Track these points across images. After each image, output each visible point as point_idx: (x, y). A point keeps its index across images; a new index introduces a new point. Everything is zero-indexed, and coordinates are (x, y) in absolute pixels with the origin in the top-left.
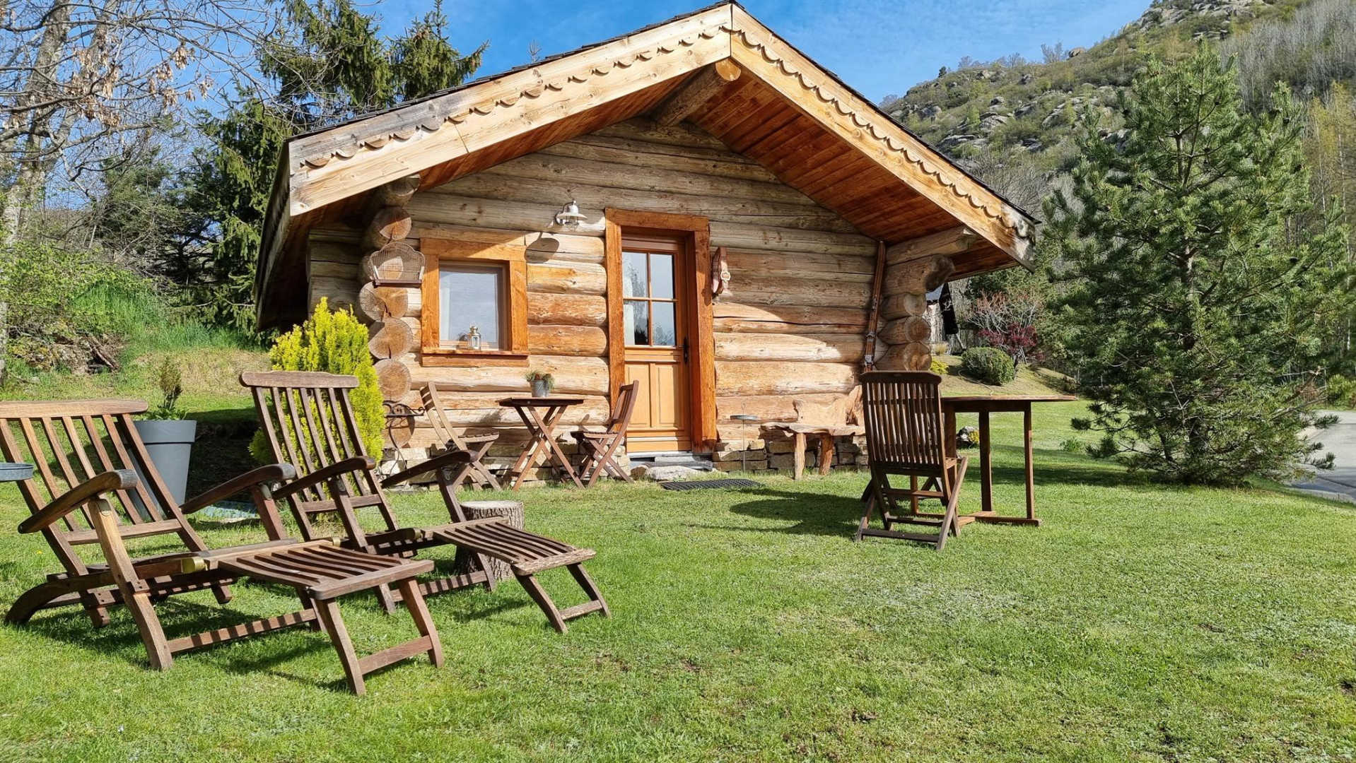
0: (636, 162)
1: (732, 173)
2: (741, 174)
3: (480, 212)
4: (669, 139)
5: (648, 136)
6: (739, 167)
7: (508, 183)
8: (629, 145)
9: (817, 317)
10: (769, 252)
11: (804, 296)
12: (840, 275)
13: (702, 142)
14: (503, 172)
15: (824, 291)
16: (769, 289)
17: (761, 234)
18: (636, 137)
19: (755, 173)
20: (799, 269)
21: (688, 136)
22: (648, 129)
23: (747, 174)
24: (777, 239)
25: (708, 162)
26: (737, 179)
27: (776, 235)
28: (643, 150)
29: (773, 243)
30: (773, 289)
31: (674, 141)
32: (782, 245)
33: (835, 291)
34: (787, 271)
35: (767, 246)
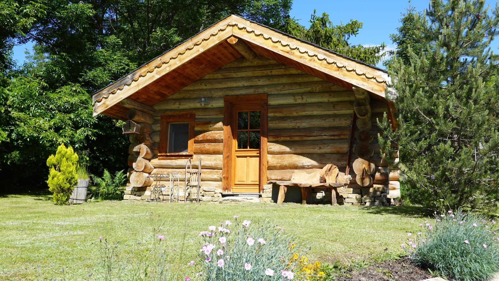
0: (237, 76)
1: (280, 73)
2: (285, 73)
3: (180, 104)
4: (252, 64)
5: (243, 65)
6: (282, 70)
7: (189, 92)
8: (234, 70)
9: (321, 132)
10: (298, 105)
11: (314, 123)
12: (336, 112)
13: (267, 63)
14: (187, 89)
15: (324, 120)
16: (296, 122)
17: (293, 97)
18: (238, 66)
19: (291, 71)
20: (312, 111)
21: (260, 61)
22: (242, 62)
23: (287, 73)
24: (301, 99)
25: (267, 71)
26: (282, 76)
27: (300, 97)
28: (240, 71)
29: (299, 101)
30: (297, 121)
31: (254, 65)
32: (304, 101)
33: (331, 119)
34: (306, 112)
35: (297, 102)
